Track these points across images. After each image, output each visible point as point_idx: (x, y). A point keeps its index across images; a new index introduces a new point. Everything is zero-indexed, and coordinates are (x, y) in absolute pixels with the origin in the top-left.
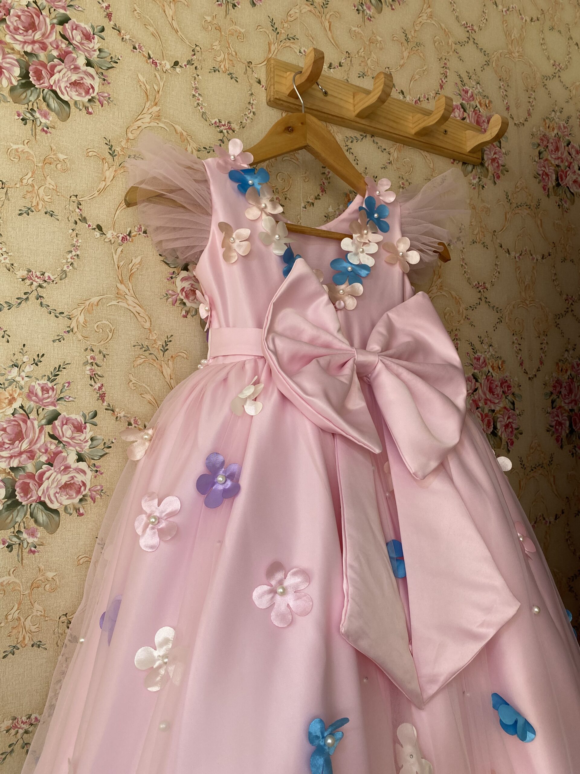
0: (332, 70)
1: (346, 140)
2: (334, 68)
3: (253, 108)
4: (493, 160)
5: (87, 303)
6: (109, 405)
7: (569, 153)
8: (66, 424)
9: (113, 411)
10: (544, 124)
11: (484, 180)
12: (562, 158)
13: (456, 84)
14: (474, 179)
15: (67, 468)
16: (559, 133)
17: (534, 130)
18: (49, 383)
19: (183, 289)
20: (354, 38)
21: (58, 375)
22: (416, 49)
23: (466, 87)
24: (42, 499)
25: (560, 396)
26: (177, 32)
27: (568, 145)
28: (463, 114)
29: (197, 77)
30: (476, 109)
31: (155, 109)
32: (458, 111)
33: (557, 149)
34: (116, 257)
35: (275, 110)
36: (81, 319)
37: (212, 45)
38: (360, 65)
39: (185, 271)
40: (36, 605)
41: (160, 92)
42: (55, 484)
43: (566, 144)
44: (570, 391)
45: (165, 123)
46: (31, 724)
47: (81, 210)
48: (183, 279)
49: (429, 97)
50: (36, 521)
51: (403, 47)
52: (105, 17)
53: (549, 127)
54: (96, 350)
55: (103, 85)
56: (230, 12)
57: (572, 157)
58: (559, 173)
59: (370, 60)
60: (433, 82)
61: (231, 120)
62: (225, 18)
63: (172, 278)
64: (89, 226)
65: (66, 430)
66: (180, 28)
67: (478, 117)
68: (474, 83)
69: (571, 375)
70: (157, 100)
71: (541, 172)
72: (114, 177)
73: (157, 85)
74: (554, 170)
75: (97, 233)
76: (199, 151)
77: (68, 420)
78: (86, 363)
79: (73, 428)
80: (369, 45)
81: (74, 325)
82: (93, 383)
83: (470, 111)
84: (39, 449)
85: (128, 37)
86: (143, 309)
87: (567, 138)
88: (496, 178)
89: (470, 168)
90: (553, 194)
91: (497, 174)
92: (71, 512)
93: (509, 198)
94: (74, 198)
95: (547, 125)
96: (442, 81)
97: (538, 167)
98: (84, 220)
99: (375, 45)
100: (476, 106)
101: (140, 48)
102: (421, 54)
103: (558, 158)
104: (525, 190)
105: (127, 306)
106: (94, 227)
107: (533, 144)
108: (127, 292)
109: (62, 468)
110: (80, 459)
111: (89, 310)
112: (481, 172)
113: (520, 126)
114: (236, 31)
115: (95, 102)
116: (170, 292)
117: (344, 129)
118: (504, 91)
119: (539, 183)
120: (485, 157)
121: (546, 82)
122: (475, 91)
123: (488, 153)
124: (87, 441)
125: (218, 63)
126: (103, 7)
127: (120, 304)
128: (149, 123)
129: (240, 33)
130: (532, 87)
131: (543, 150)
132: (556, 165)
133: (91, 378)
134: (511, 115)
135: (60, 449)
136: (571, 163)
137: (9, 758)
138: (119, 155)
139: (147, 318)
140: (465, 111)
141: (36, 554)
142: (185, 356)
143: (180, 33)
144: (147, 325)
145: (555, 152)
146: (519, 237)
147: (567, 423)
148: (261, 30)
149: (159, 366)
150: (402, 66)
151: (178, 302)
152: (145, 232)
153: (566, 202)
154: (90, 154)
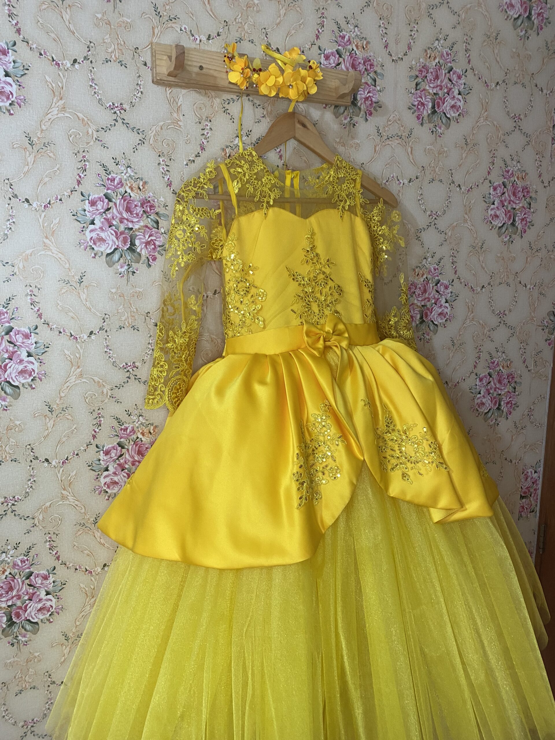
0: (210, 41)
1: (223, 103)
2: (213, 38)
3: (140, 88)
4: (366, 99)
5: (24, 255)
6: (45, 321)
7: (450, 80)
8: (18, 334)
9: (48, 324)
10: (425, 54)
11: (355, 119)
12: (441, 86)
13: (333, 31)
14: (345, 119)
15: (21, 361)
16: (441, 61)
17: (413, 63)
18: (4, 309)
19: (91, 238)
20: (232, 6)
21: (9, 304)
22: (293, 5)
23: (343, 32)
24: (8, 380)
25: (414, 295)
26: (73, 33)
27: (449, 72)
28: (338, 60)
29: (92, 69)
30: (353, 52)
31: (61, 102)
32: (334, 57)
33: (437, 77)
34: (41, 220)
35: (160, 87)
36: (21, 266)
37: (104, 40)
38: (237, 31)
39: (92, 225)
40: (11, 439)
41: (64, 88)
42: (15, 371)
43: (447, 71)
44: (425, 291)
45: (69, 113)
46: (16, 501)
47: (12, 189)
48: (91, 231)
49: (305, 49)
50: (5, 392)
51: (280, 6)
52: (16, 32)
53: (430, 57)
54: (33, 286)
55: (19, 89)
56: (117, 6)
57: (452, 83)
58: (436, 101)
59: (247, 24)
60: (309, 33)
61: (123, 102)
62: (114, 12)
63: (82, 231)
64: (20, 200)
65: (19, 338)
66: (76, 30)
67: (354, 60)
68: (352, 28)
69: (427, 278)
70: (62, 95)
71: (416, 103)
72: (34, 161)
73: (61, 83)
74: (431, 99)
75: (26, 205)
76: (98, 131)
77: (18, 331)
78: (27, 295)
79: (22, 337)
80: (247, 10)
81: (16, 270)
82: (33, 307)
83: (346, 56)
84: (2, 350)
85: (34, 46)
86: (63, 255)
87: (449, 64)
88: (368, 115)
89: (342, 109)
90: (427, 122)
91: (370, 111)
92: (27, 387)
93: (380, 132)
94: (6, 181)
95: (428, 56)
96: (319, 32)
97: (414, 98)
98: (16, 196)
99: (252, 9)
100: (353, 50)
101: (45, 53)
102: (298, 9)
103: (437, 86)
104: (398, 122)
105: (51, 254)
106: (24, 200)
107: (411, 77)
108: (51, 244)
109: (18, 361)
110: (29, 355)
111: (26, 259)
112: (353, 112)
113: (398, 61)
114: (124, 22)
115: (14, 105)
116: (82, 241)
117: (221, 93)
118: (383, 29)
119: (413, 113)
120: (359, 97)
121: (431, 12)
122: (353, 35)
123: (362, 92)
124: (33, 344)
125: (109, 54)
126: (13, 24)
127: (47, 253)
128: (57, 115)
129: (127, 23)
130: (415, 20)
131: (421, 80)
132: (434, 93)
133: (31, 304)
134: (389, 52)
135: (16, 349)
136: (451, 89)
137: (4, 517)
138: (37, 144)
139: (66, 261)
140: (340, 56)
141: (8, 411)
142: (96, 285)
143: (76, 34)
144: (67, 265)
145: (434, 81)
146: (387, 166)
147: (418, 316)
148: (146, 17)
149: (77, 294)
150: (278, 24)
151: (88, 248)
152: (61, 200)
153: (440, 128)
154: (15, 146)
